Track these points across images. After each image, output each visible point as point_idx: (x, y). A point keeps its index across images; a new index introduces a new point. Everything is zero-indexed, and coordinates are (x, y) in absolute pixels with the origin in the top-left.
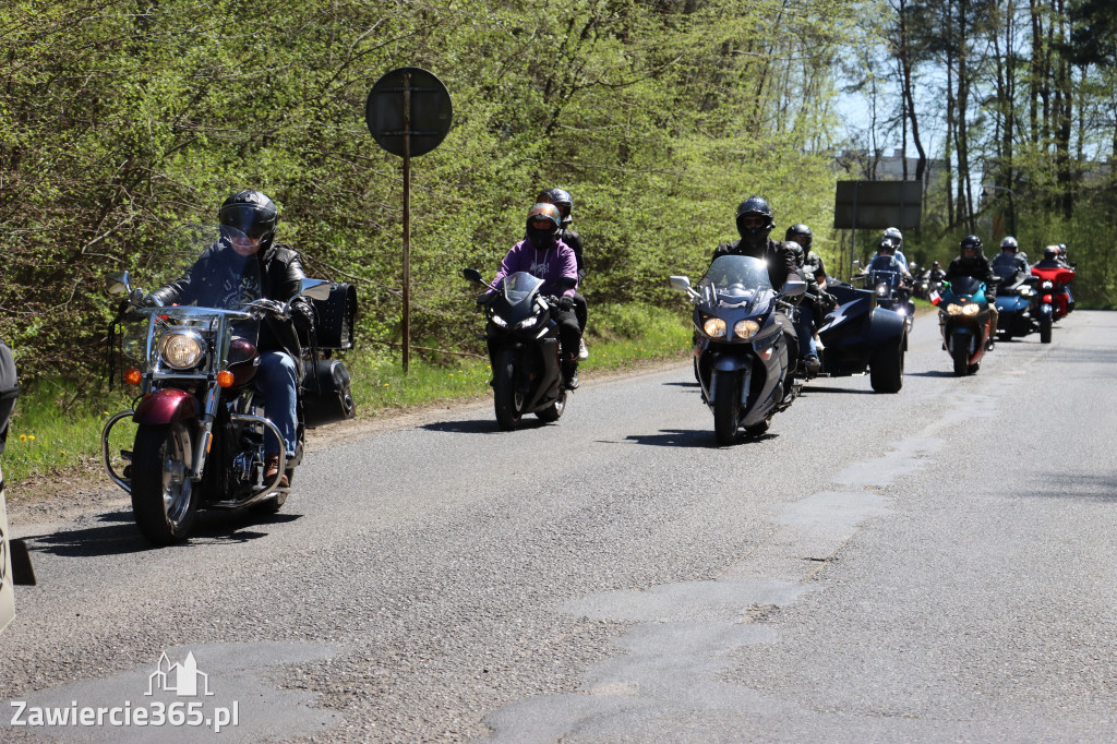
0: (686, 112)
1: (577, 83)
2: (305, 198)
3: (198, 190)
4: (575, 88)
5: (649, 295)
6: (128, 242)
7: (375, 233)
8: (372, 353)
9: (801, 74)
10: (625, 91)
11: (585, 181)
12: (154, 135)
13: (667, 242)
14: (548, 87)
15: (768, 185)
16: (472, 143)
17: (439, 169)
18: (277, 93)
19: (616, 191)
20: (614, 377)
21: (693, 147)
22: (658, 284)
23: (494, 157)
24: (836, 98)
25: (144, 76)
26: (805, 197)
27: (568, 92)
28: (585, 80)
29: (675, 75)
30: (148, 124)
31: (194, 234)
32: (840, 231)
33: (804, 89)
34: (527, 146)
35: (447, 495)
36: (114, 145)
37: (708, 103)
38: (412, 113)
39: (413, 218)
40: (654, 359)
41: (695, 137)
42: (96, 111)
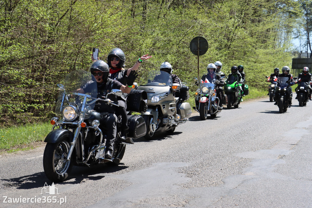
0: (259, 44)
1: (235, 38)
2: (176, 65)
3: (155, 64)
4: (234, 40)
5: (250, 84)
6: (140, 75)
7: (191, 72)
8: (190, 98)
9: (284, 35)
10: (245, 40)
11: (236, 59)
12: (145, 52)
13: (254, 73)
14: (228, 39)
15: (277, 60)
16: (211, 52)
17: (205, 58)
18: (170, 42)
19: (243, 62)
20: (244, 103)
21: (260, 51)
22: (252, 82)
23: (217, 54)
24: (292, 40)
25: (143, 40)
26: (285, 62)
27: (233, 40)
28: (236, 38)
29: (256, 36)
30: (144, 50)
31: (153, 73)
32: (293, 69)
33: (285, 38)
34: (224, 52)
35: (209, 130)
36: (137, 55)
37: (264, 42)
38: (200, 46)
39: (200, 69)
40: (252, 99)
41: (261, 49)
42: (133, 47)
